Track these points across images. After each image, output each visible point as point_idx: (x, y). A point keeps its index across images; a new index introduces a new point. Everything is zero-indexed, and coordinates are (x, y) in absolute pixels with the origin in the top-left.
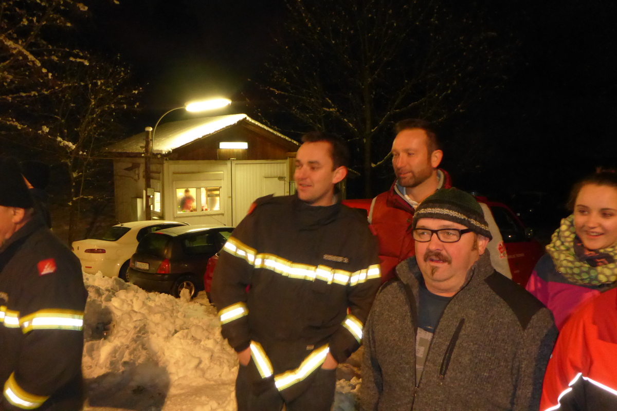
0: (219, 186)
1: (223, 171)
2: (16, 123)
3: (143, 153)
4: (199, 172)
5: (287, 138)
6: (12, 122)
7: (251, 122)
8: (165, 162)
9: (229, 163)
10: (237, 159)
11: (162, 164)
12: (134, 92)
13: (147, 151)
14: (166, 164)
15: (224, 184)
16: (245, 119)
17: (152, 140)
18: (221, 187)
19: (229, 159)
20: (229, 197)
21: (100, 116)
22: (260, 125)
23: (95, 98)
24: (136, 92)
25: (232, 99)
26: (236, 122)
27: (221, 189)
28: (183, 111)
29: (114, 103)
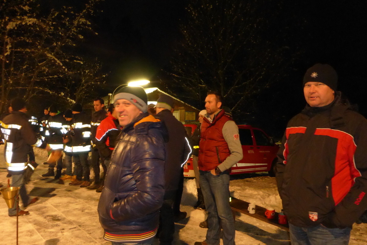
2: (49, 91)
5: (178, 100)
6: (47, 90)
7: (160, 92)
12: (103, 76)
17: (111, 100)
21: (86, 88)
23: (84, 79)
24: (104, 76)
25: (151, 80)
26: (152, 92)
29: (94, 81)
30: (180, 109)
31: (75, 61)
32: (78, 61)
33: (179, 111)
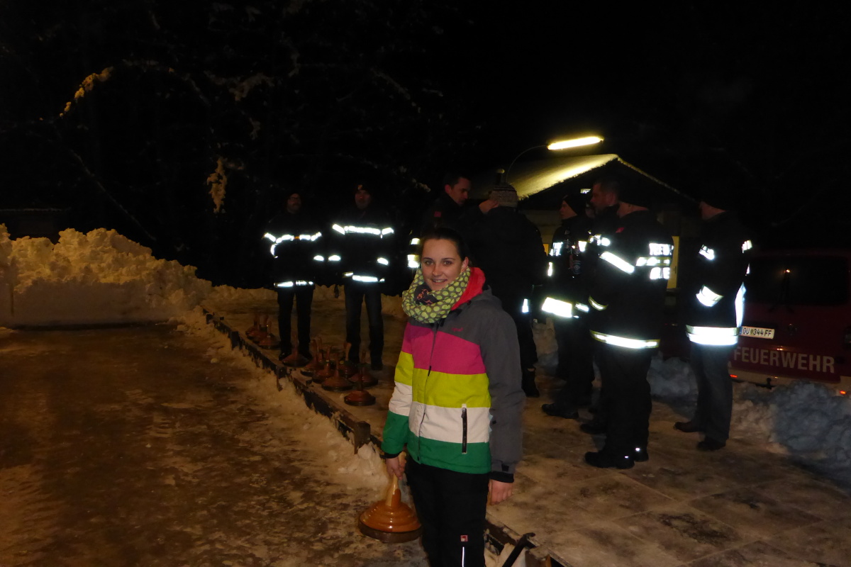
7: (622, 164)
16: (615, 161)
22: (633, 168)
30: (668, 210)
32: (432, 91)
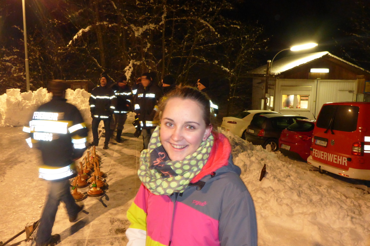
0: (309, 94)
1: (311, 86)
2: (204, 59)
3: (265, 74)
4: (296, 86)
5: (356, 66)
6: (202, 59)
7: (331, 56)
8: (277, 79)
9: (316, 81)
10: (321, 79)
11: (275, 80)
12: (264, 41)
13: (267, 73)
14: (277, 81)
15: (312, 94)
16: (327, 55)
17: (270, 67)
18: (309, 95)
19: (316, 79)
20: (314, 101)
21: (246, 54)
23: (244, 46)
24: (266, 41)
25: (319, 42)
26: (321, 57)
27: (309, 97)
28: (289, 51)
29: (254, 48)
30: (358, 78)
31: (232, 26)
32: (235, 26)
33: (357, 81)
